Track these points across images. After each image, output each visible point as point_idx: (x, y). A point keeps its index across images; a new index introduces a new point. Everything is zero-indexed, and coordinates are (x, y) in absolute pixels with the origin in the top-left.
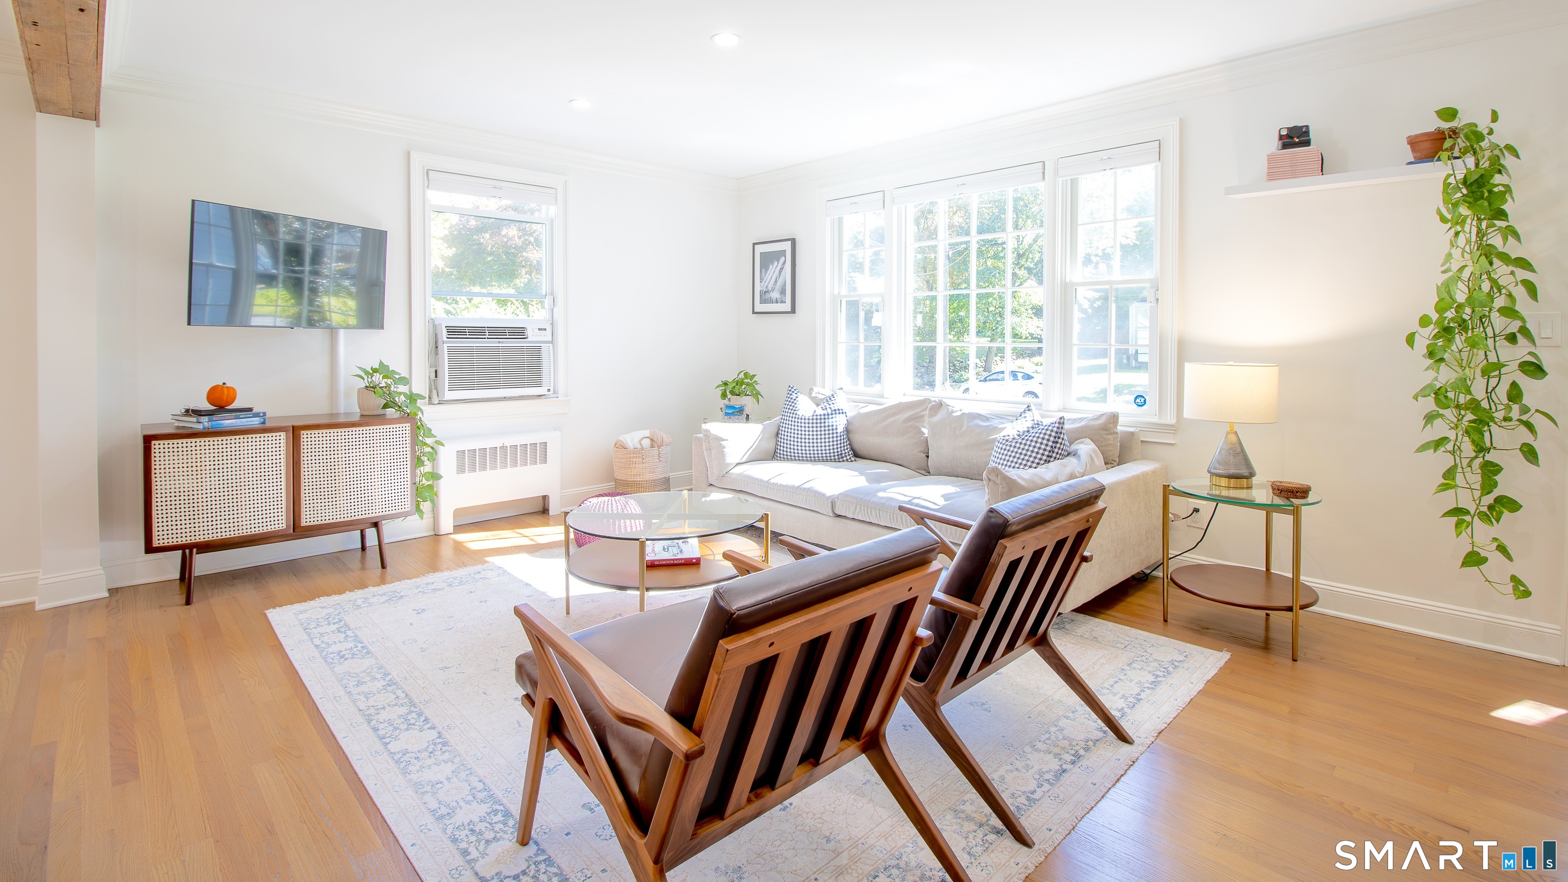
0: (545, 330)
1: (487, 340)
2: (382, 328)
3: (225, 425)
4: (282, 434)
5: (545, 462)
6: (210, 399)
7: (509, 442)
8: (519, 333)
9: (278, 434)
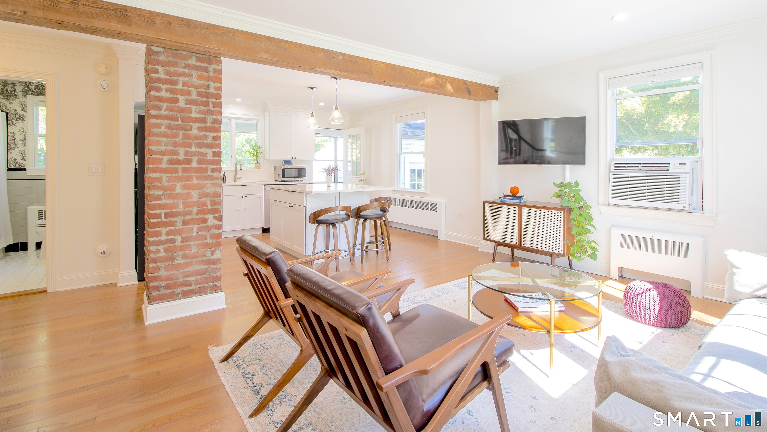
0: (685, 164)
1: (641, 171)
2: (584, 164)
3: (507, 201)
4: (516, 207)
5: (687, 256)
6: (511, 192)
7: (657, 236)
8: (665, 167)
9: (515, 207)
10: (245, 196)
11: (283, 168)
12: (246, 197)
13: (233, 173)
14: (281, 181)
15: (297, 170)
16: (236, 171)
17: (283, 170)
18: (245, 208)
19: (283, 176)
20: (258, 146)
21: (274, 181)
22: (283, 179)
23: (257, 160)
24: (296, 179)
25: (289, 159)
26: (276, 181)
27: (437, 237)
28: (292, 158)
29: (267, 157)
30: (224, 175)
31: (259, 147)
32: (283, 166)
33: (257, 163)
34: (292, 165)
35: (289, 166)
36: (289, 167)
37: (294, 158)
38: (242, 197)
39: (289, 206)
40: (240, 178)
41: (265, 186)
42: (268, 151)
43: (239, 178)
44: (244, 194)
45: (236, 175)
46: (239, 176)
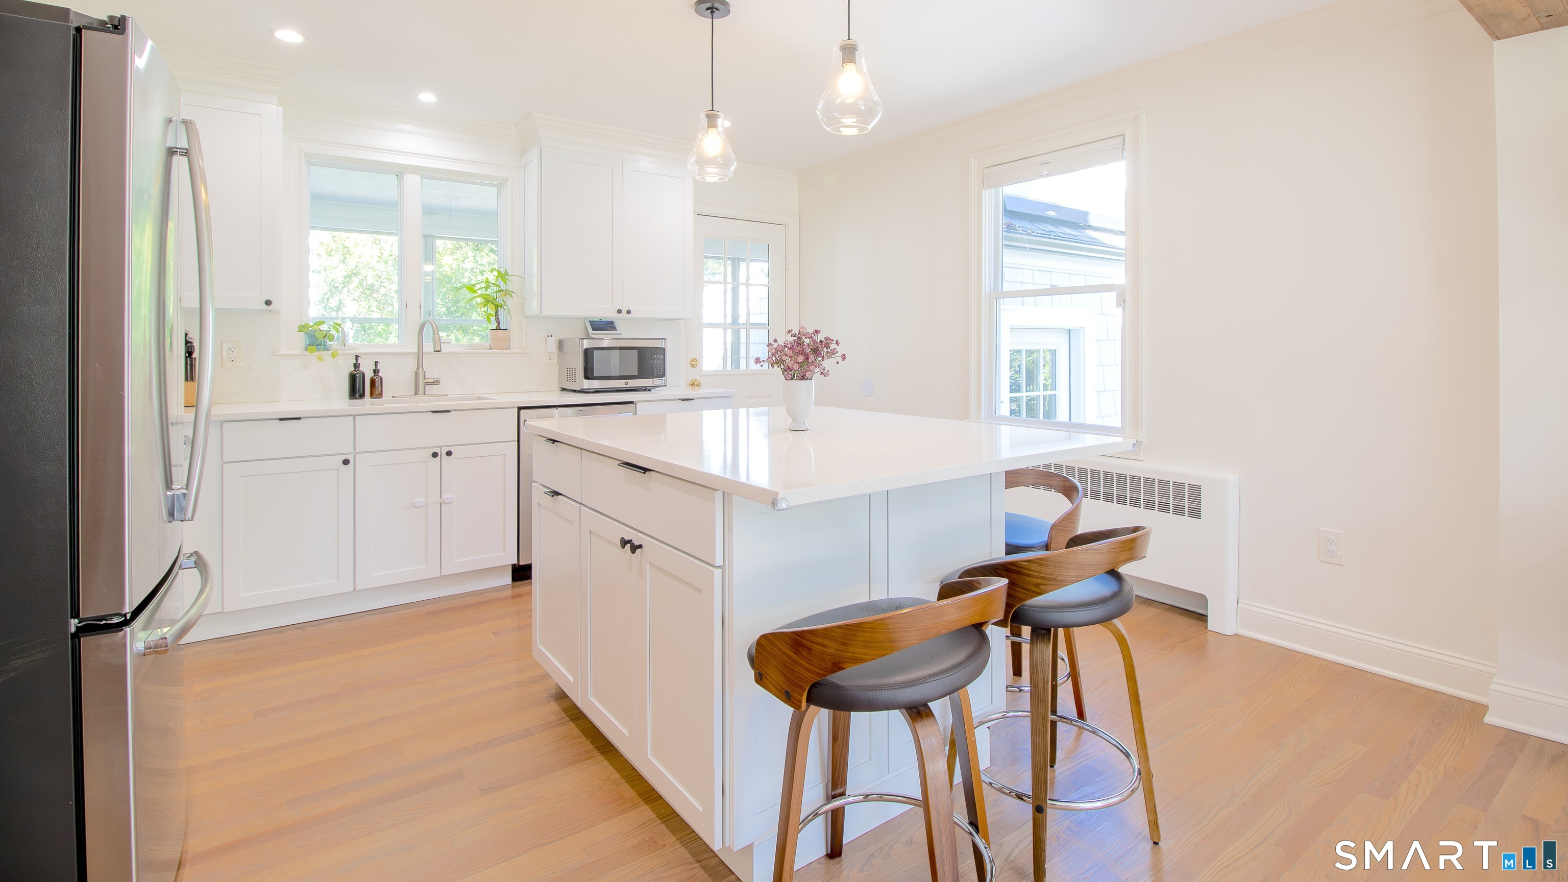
10: (445, 450)
11: (586, 344)
12: (449, 453)
13: (410, 365)
14: (582, 391)
15: (636, 352)
16: (420, 355)
17: (588, 354)
18: (445, 496)
19: (588, 374)
20: (503, 271)
21: (558, 389)
22: (587, 384)
23: (497, 320)
24: (632, 383)
25: (606, 313)
26: (563, 389)
27: (1202, 618)
28: (619, 311)
29: (533, 307)
30: (376, 371)
31: (506, 273)
32: (588, 337)
33: (498, 329)
34: (617, 337)
35: (606, 339)
36: (605, 344)
37: (624, 311)
38: (435, 455)
39: (624, 543)
40: (436, 382)
41: (522, 412)
42: (535, 287)
43: (433, 383)
44: (440, 442)
45: (420, 371)
46: (431, 374)
